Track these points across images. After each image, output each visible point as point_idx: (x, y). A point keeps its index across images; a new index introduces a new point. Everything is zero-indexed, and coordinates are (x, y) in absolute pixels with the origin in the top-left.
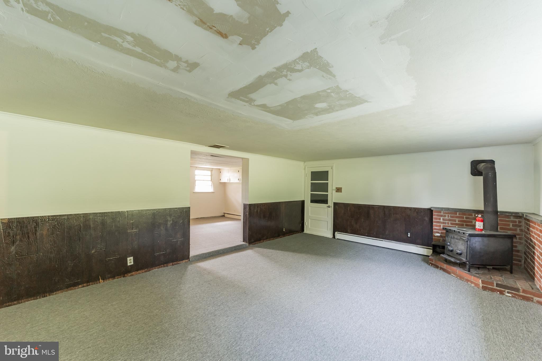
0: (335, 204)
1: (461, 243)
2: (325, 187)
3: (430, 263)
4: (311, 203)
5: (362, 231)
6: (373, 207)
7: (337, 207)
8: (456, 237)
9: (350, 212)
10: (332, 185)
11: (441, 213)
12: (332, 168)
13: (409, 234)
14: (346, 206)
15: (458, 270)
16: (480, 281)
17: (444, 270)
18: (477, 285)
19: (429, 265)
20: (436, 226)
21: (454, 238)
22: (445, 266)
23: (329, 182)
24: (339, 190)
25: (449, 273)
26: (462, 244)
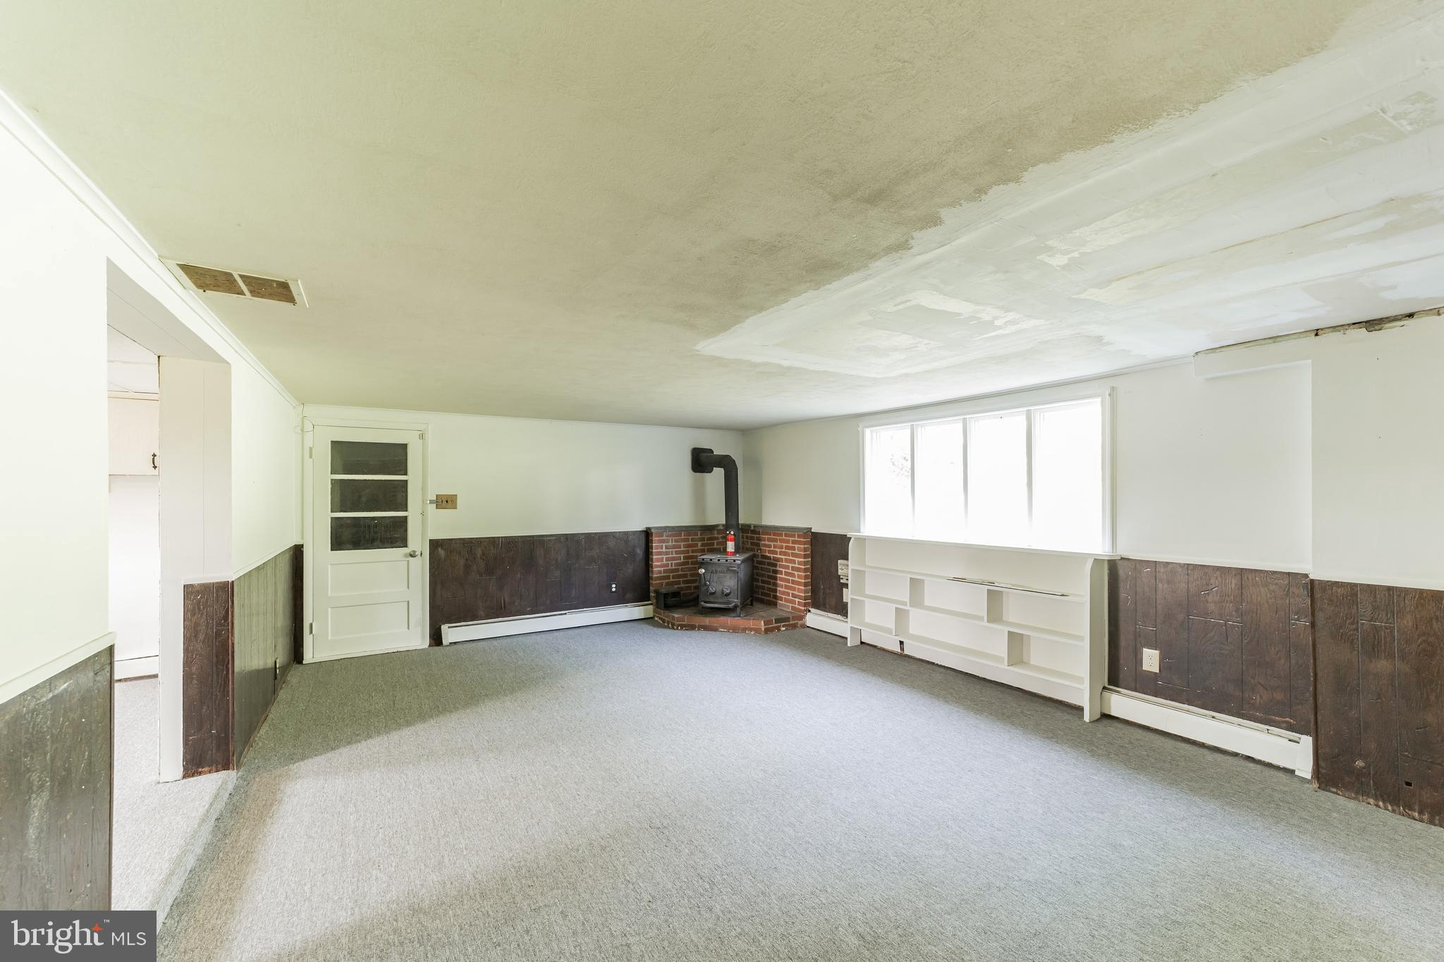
0: (435, 545)
1: (728, 577)
2: (396, 496)
3: (679, 625)
4: (332, 550)
5: (517, 604)
6: (544, 541)
7: (441, 552)
8: (719, 569)
9: (483, 560)
10: (424, 489)
11: (662, 536)
12: (422, 437)
13: (614, 586)
14: (469, 545)
15: (729, 620)
16: (762, 622)
17: (706, 628)
18: (757, 631)
19: (677, 629)
20: (658, 560)
21: (716, 571)
22: (707, 621)
23: (413, 477)
24: (446, 502)
25: (715, 629)
26: (730, 578)
